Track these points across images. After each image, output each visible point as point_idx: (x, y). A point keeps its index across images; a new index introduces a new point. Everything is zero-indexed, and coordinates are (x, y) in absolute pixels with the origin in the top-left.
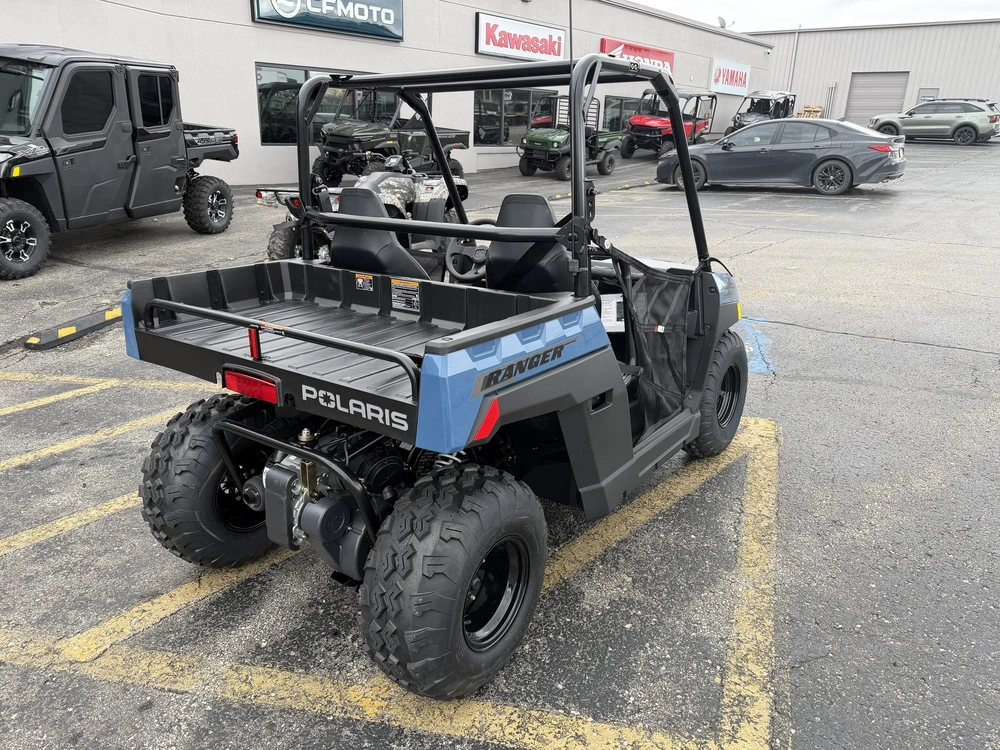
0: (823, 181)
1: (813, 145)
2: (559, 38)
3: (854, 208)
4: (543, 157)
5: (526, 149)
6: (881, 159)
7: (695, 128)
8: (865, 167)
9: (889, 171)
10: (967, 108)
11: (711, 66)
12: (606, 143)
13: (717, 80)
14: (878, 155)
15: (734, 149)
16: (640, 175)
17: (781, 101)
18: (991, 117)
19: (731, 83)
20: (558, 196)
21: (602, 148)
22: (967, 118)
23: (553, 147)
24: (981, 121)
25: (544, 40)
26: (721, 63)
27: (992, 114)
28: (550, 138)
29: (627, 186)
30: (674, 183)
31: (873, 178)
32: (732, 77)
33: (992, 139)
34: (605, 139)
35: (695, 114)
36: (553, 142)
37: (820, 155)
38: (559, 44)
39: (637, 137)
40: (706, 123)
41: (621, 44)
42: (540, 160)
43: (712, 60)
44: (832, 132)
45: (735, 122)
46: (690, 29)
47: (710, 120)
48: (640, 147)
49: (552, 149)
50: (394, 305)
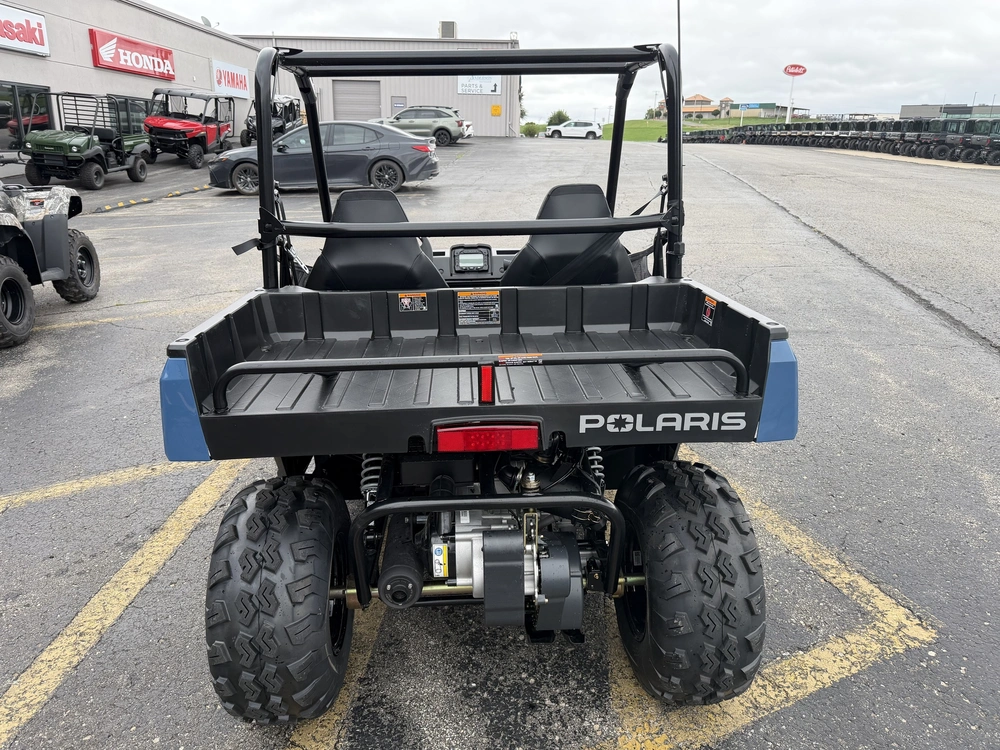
0: (379, 180)
1: (364, 147)
2: (39, 25)
3: (424, 203)
4: (61, 164)
5: (33, 155)
6: (424, 159)
7: (219, 131)
8: (413, 165)
9: (430, 169)
10: (439, 114)
11: (210, 67)
12: (132, 146)
13: (219, 82)
14: (419, 155)
15: (289, 151)
16: (181, 181)
17: (287, 105)
18: (458, 122)
19: (233, 86)
20: (108, 208)
21: (129, 153)
22: (441, 122)
23: (71, 151)
24: (451, 125)
25: (19, 25)
26: (219, 65)
27: (458, 119)
28: (66, 141)
29: (178, 192)
30: (233, 186)
31: (421, 176)
32: (233, 80)
33: (459, 141)
34: (131, 143)
35: (217, 117)
36: (71, 146)
37: (372, 156)
38: (41, 32)
39: (159, 140)
40: (228, 126)
41: (113, 37)
42: (54, 167)
43: (210, 61)
44: (378, 133)
45: (248, 125)
46: (183, 27)
47: (231, 123)
48: (164, 151)
49: (70, 154)
50: (461, 321)
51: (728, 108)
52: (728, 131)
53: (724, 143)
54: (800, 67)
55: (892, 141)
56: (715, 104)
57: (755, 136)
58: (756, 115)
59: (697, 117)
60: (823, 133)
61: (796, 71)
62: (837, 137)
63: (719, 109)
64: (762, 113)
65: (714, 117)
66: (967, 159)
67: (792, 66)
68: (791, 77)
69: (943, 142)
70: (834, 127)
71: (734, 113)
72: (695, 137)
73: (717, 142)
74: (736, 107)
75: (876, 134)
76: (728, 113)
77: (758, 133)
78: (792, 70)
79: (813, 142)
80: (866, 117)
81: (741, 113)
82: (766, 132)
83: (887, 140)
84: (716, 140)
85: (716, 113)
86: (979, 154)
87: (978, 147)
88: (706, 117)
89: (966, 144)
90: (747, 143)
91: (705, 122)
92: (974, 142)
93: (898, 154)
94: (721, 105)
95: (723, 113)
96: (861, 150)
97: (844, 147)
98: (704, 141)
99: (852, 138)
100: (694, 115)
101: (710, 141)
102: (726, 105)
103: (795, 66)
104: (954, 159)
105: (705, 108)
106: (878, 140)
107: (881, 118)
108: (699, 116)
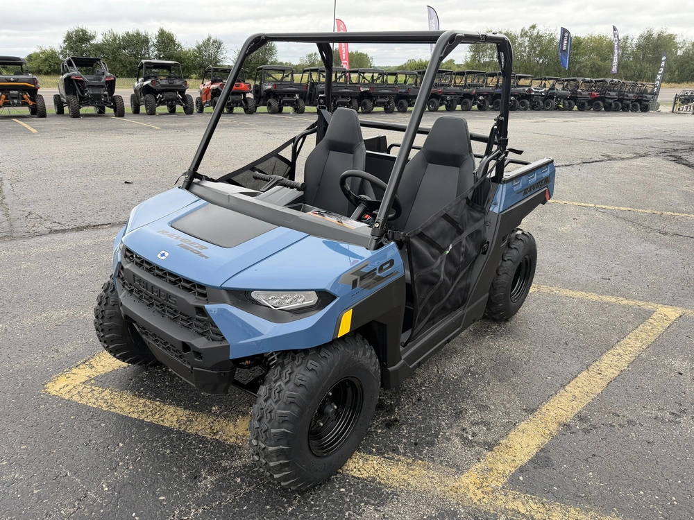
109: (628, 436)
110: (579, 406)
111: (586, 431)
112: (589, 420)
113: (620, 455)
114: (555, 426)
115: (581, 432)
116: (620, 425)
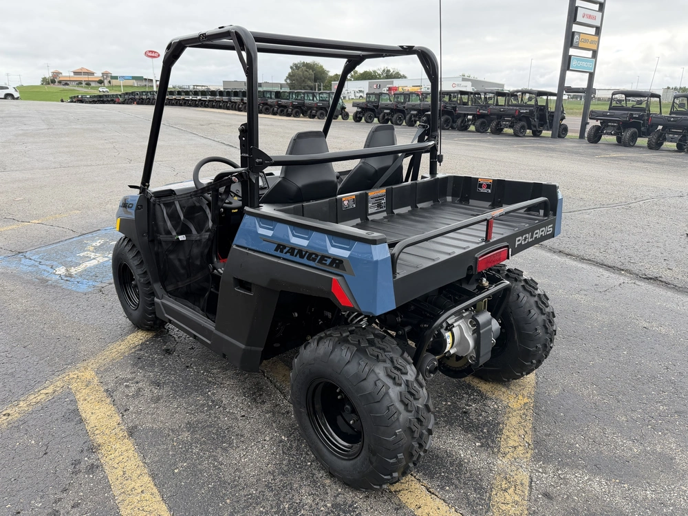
50: (370, 211)
51: (109, 79)
52: (120, 95)
53: (120, 103)
54: (155, 52)
55: (236, 103)
56: (98, 75)
57: (142, 99)
58: (131, 84)
59: (87, 84)
60: (191, 97)
61: (153, 55)
62: (200, 100)
63: (102, 79)
64: (135, 83)
65: (100, 85)
66: (282, 114)
67: (150, 51)
68: (150, 59)
69: (266, 104)
70: (196, 93)
71: (114, 82)
72: (96, 99)
73: (114, 103)
74: (116, 78)
75: (225, 98)
76: (110, 82)
77: (144, 97)
78: (150, 54)
79: (185, 103)
80: (203, 88)
81: (121, 82)
82: (150, 96)
83: (232, 102)
84: (113, 102)
85: (101, 82)
86: (287, 111)
87: (285, 107)
88: (93, 84)
89: (280, 106)
90: (138, 104)
91: (93, 88)
92: (283, 104)
93: (241, 111)
94: (103, 76)
95: (106, 82)
96: (217, 108)
97: (206, 106)
98: (103, 102)
99: (209, 101)
100: (84, 83)
101: (108, 102)
102: (107, 76)
103: (152, 52)
104: (274, 114)
105: (91, 78)
106: (227, 102)
107: (212, 88)
108: (88, 84)
109: (42, 497)
110: (113, 476)
111: (76, 463)
112: (88, 473)
113: (28, 475)
114: (100, 441)
115: (78, 458)
116: (60, 500)
